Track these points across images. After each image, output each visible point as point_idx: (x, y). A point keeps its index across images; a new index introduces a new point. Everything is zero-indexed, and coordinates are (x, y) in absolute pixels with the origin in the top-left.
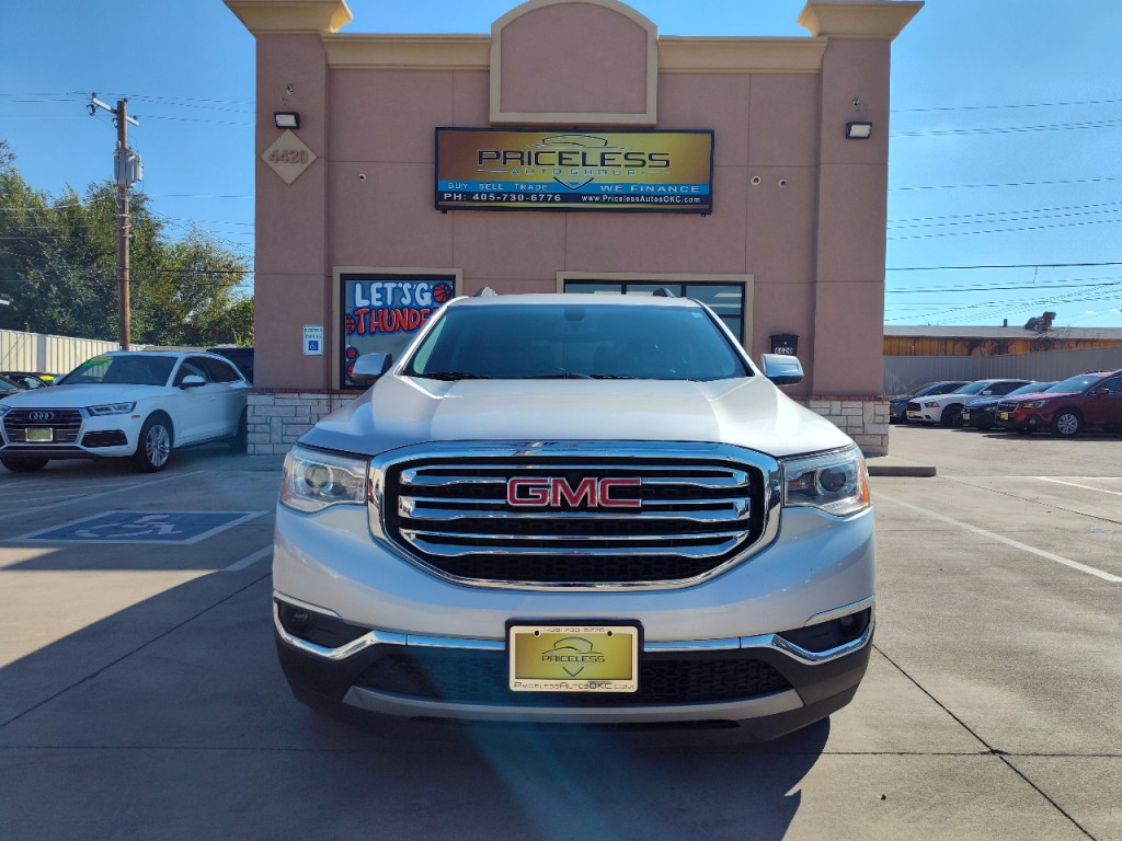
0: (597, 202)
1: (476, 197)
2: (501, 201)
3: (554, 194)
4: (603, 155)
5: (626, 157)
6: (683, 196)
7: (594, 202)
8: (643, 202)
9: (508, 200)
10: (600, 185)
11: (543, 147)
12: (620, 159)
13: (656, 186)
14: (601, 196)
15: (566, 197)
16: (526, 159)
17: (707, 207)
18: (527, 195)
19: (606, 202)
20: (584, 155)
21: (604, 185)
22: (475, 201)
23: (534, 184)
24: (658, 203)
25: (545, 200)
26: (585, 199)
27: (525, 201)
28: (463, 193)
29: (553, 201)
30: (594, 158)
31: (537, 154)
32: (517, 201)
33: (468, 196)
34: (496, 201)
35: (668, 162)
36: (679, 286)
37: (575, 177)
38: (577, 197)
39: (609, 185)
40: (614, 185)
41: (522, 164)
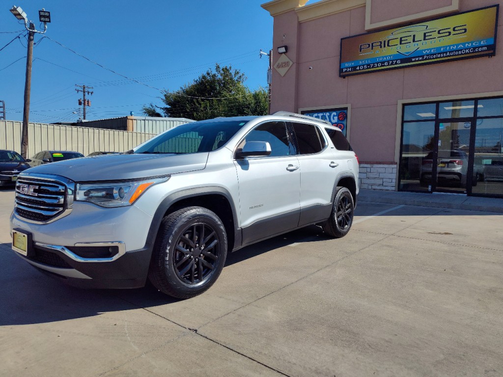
0: (421, 60)
1: (358, 68)
2: (370, 68)
3: (397, 60)
4: (425, 34)
5: (439, 33)
6: (474, 48)
7: (419, 60)
8: (448, 56)
9: (373, 67)
10: (423, 50)
11: (391, 37)
12: (435, 35)
13: (457, 45)
14: (423, 56)
15: (403, 61)
16: (383, 45)
17: (492, 51)
18: (383, 63)
19: (426, 59)
20: (414, 36)
21: (425, 50)
22: (357, 70)
23: (386, 57)
24: (458, 55)
25: (392, 64)
26: (413, 60)
27: (382, 66)
28: (352, 67)
29: (396, 63)
30: (419, 36)
31: (388, 41)
32: (378, 67)
33: (354, 68)
34: (368, 68)
35: (465, 30)
36: (473, 101)
37: (408, 49)
38: (409, 60)
39: (428, 50)
40: (431, 49)
41: (381, 47)
